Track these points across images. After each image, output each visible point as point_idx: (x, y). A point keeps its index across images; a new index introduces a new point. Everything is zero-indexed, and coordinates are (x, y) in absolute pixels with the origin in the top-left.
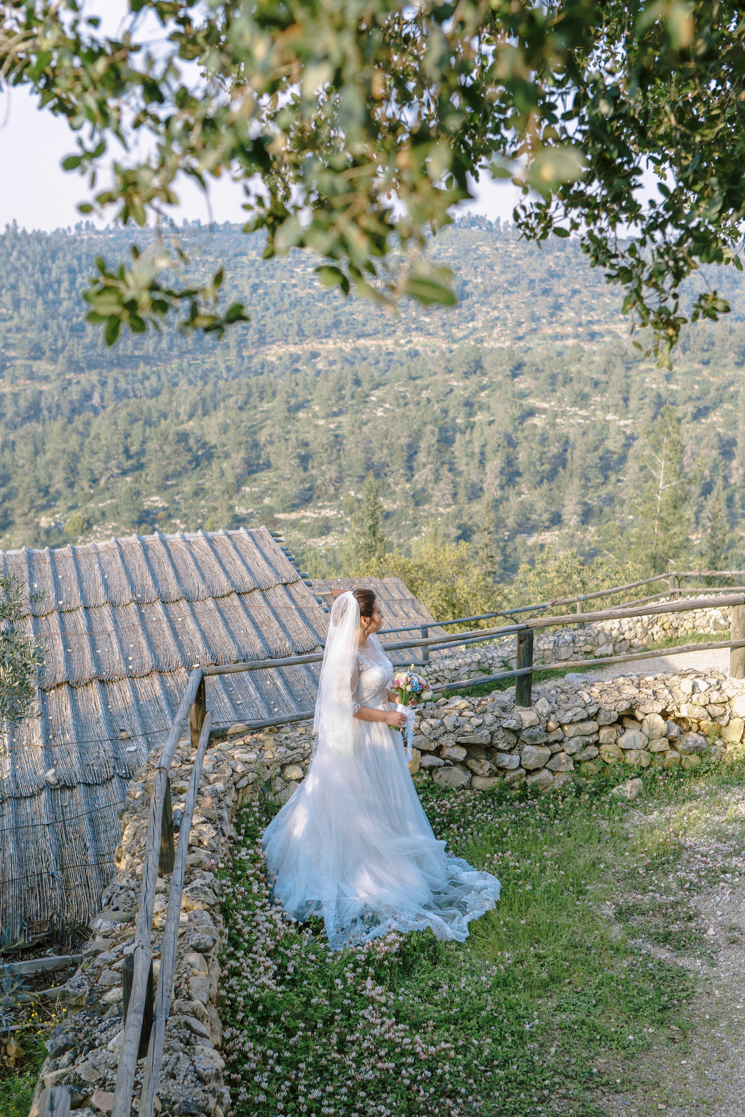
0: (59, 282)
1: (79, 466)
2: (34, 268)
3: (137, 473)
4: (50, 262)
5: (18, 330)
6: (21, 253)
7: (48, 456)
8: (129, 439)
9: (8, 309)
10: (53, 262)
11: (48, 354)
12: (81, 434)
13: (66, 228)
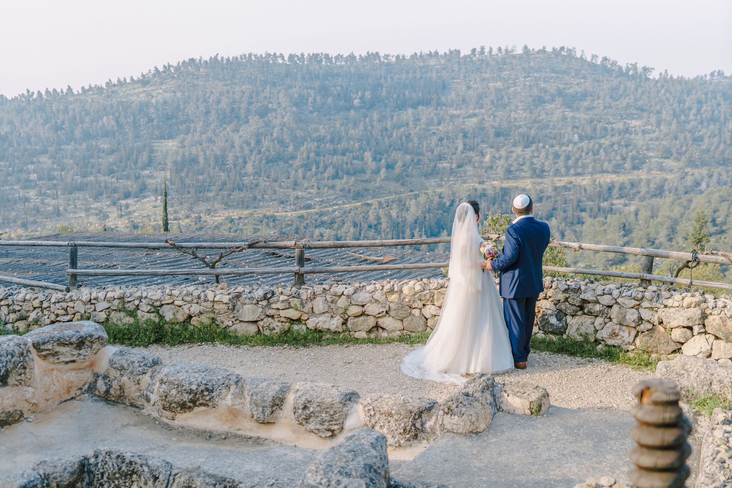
0: (690, 109)
1: (678, 228)
2: (674, 101)
3: (719, 236)
4: (685, 96)
5: (657, 139)
6: (667, 91)
7: (659, 220)
8: (717, 213)
9: (653, 126)
10: (688, 96)
11: (675, 155)
12: (685, 207)
13: (703, 75)
